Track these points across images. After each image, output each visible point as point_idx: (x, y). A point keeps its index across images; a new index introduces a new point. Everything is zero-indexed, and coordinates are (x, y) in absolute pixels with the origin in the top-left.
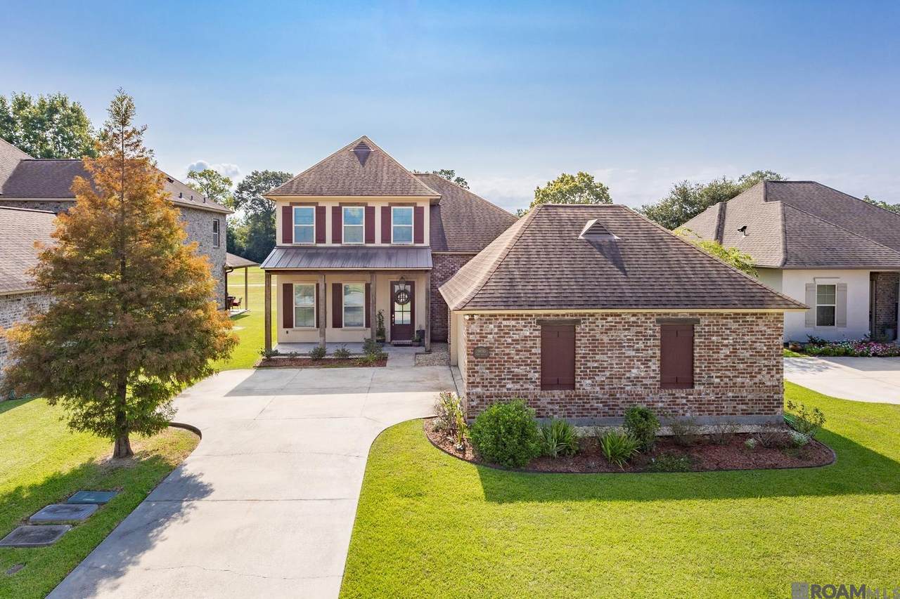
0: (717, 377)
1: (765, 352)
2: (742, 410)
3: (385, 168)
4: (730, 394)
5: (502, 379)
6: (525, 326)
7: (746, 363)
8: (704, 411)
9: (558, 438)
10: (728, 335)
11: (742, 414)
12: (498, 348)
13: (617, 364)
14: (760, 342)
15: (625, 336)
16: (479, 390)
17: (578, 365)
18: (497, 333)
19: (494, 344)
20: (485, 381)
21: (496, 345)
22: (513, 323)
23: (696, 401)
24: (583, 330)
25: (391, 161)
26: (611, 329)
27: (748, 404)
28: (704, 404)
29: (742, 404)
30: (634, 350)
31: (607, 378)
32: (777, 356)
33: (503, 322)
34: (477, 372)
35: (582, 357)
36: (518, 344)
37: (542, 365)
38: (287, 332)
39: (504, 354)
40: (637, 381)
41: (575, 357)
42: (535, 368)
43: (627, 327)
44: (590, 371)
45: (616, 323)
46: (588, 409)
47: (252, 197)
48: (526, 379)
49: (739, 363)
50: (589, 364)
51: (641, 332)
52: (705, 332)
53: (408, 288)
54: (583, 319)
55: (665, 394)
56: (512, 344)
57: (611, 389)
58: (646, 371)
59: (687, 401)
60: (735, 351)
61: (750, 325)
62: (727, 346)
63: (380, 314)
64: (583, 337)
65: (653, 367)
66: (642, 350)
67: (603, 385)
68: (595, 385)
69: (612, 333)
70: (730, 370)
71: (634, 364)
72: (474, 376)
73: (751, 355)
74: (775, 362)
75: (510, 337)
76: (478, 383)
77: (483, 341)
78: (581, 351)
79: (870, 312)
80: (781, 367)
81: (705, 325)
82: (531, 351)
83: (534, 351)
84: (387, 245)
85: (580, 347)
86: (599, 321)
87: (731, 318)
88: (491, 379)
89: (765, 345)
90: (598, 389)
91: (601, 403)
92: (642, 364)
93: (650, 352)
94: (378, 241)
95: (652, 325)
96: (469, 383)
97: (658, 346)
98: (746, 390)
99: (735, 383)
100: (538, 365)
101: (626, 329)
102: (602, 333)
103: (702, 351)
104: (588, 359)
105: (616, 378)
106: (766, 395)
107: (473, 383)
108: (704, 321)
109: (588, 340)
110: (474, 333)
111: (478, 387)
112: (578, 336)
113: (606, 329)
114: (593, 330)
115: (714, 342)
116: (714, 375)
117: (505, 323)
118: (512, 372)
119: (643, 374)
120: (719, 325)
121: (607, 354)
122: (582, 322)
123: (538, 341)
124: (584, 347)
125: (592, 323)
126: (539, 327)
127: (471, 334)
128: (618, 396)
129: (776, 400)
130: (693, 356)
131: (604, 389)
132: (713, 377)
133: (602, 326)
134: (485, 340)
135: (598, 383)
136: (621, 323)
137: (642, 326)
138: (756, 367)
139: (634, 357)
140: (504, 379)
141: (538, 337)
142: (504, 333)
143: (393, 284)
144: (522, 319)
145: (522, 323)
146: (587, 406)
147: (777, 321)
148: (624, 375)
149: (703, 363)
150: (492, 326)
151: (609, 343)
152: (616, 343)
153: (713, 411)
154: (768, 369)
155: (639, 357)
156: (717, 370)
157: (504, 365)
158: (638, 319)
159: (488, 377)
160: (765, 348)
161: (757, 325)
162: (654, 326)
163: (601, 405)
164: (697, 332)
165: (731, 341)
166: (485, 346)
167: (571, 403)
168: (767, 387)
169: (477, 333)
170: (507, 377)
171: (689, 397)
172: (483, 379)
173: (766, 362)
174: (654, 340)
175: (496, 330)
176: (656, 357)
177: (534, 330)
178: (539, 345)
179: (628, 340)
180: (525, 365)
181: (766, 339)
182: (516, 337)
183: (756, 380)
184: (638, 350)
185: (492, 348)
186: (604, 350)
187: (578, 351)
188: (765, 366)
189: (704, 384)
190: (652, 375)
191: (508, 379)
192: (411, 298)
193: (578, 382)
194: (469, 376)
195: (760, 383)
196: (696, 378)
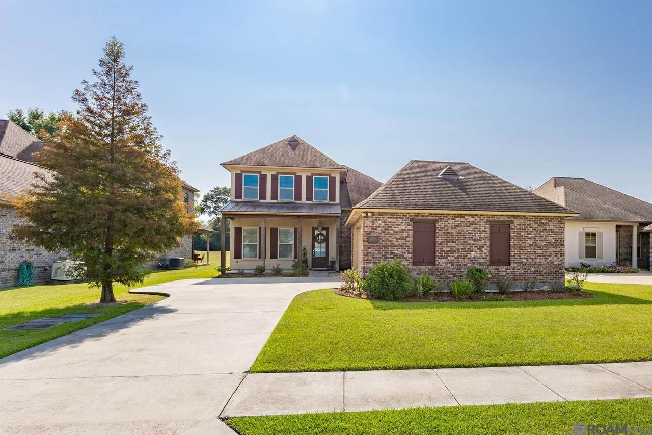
0: (524, 258)
1: (554, 243)
2: (540, 280)
3: (309, 153)
4: (533, 269)
5: (387, 258)
6: (402, 223)
7: (542, 249)
8: (516, 280)
9: (423, 283)
10: (530, 231)
11: (541, 282)
12: (384, 237)
13: (462, 249)
14: (551, 237)
15: (467, 231)
16: (371, 265)
17: (437, 249)
18: (383, 227)
19: (381, 234)
20: (375, 259)
21: (383, 235)
22: (394, 220)
23: (512, 273)
24: (440, 226)
25: (313, 149)
26: (458, 226)
27: (543, 276)
28: (517, 276)
29: (540, 276)
30: (473, 240)
31: (455, 258)
32: (561, 245)
33: (388, 219)
34: (370, 253)
35: (440, 244)
36: (398, 234)
37: (413, 248)
38: (237, 262)
39: (388, 241)
40: (475, 260)
41: (435, 244)
42: (409, 251)
43: (468, 225)
44: (445, 253)
45: (461, 222)
46: (443, 279)
47: (214, 205)
48: (403, 258)
49: (538, 250)
50: (444, 249)
51: (477, 229)
52: (517, 229)
53: (324, 232)
54: (440, 219)
55: (492, 269)
56: (394, 234)
57: (458, 265)
58: (480, 254)
59: (507, 274)
60: (535, 242)
61: (544, 225)
62: (530, 238)
63: (304, 249)
64: (440, 230)
65: (485, 252)
66: (478, 240)
67: (453, 263)
68: (448, 263)
69: (458, 228)
70: (532, 254)
71: (473, 249)
72: (367, 255)
73: (545, 245)
74: (559, 249)
75: (392, 230)
76: (370, 260)
77: (374, 232)
78: (438, 240)
79: (616, 252)
80: (563, 252)
81: (517, 225)
82: (406, 239)
83: (408, 239)
84: (310, 202)
85: (438, 237)
86: (451, 220)
87: (533, 221)
88: (379, 258)
89: (553, 239)
90: (449, 265)
91: (452, 274)
92: (478, 249)
93: (483, 241)
94: (304, 200)
95: (484, 224)
96: (364, 260)
97: (488, 238)
98: (543, 267)
99: (535, 263)
100: (411, 249)
101: (468, 226)
102: (452, 228)
103: (515, 241)
104: (443, 245)
105: (461, 258)
106: (555, 270)
107: (368, 260)
108: (516, 222)
109: (443, 233)
110: (368, 227)
111: (370, 263)
112: (437, 230)
113: (455, 226)
114: (447, 226)
115: (522, 236)
116: (523, 257)
117: (389, 220)
118: (393, 253)
119: (478, 256)
120: (525, 225)
121: (455, 242)
122: (440, 220)
123: (411, 232)
124: (441, 237)
125: (446, 221)
126: (411, 223)
127: (366, 227)
128: (463, 270)
129: (560, 273)
130: (510, 245)
131: (454, 265)
132: (522, 258)
133: (453, 224)
134: (376, 231)
135: (450, 261)
136: (464, 222)
137: (477, 224)
138: (548, 252)
139: (473, 244)
140: (388, 258)
141: (411, 230)
142: (388, 226)
143: (314, 229)
144: (400, 218)
145: (400, 220)
146: (443, 276)
147: (560, 223)
148: (466, 256)
149: (516, 249)
150: (380, 222)
151: (456, 235)
152: (461, 235)
153: (522, 280)
154: (555, 254)
155: (476, 244)
156: (525, 254)
157: (388, 248)
158: (475, 220)
159: (377, 256)
160: (553, 240)
161: (549, 225)
162: (485, 224)
163: (452, 276)
164: (512, 229)
165: (533, 236)
166: (375, 235)
167: (432, 274)
168: (555, 265)
169: (370, 227)
170: (390, 256)
171: (508, 271)
172: (374, 258)
173: (554, 249)
174: (485, 233)
175: (383, 225)
176: (486, 245)
177: (408, 225)
178: (411, 235)
179: (469, 233)
180: (402, 249)
181: (554, 234)
182: (396, 230)
183: (548, 260)
184: (475, 240)
185: (380, 236)
186: (454, 240)
187: (437, 240)
188: (554, 252)
189: (516, 263)
190: (484, 256)
191: (391, 258)
192: (326, 239)
193: (437, 260)
194: (365, 255)
195: (551, 263)
196: (512, 259)
